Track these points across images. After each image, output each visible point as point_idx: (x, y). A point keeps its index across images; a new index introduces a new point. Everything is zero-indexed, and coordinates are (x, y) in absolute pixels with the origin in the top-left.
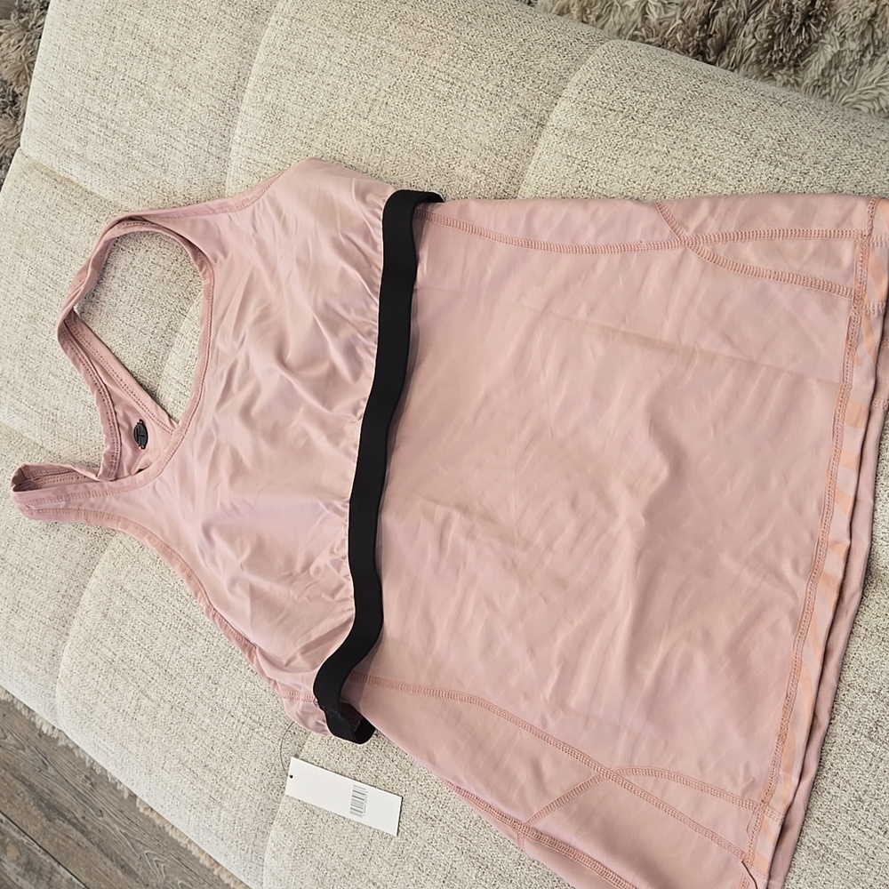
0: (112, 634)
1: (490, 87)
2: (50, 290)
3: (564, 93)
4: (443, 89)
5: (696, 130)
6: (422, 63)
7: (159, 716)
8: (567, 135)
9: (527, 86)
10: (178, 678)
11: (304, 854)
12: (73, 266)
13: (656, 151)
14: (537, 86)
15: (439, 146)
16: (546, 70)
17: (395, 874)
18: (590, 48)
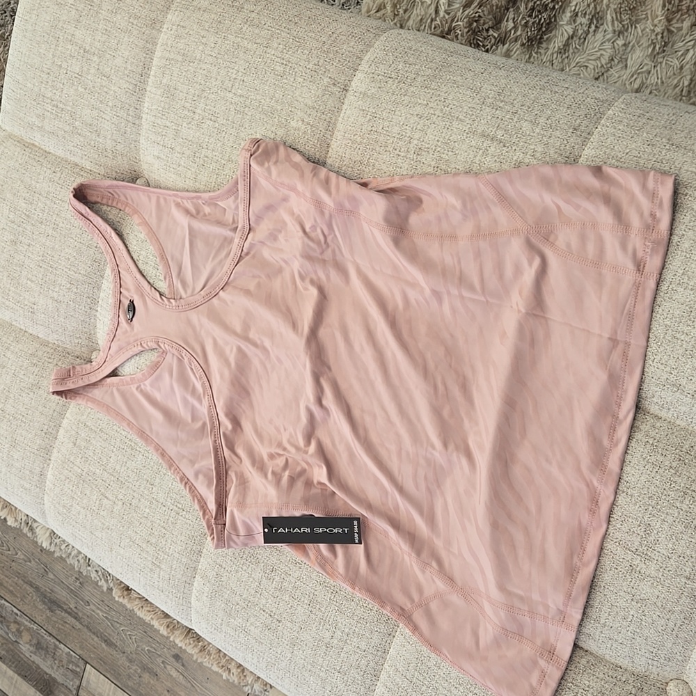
0: (80, 457)
1: (311, 66)
2: (25, 221)
3: (360, 68)
4: (279, 68)
5: (445, 89)
6: (265, 52)
7: (115, 510)
8: (362, 96)
9: (335, 64)
10: (126, 483)
11: (217, 595)
12: (40, 204)
13: (420, 104)
14: (341, 64)
15: (279, 108)
16: (347, 53)
17: (277, 603)
18: (377, 36)
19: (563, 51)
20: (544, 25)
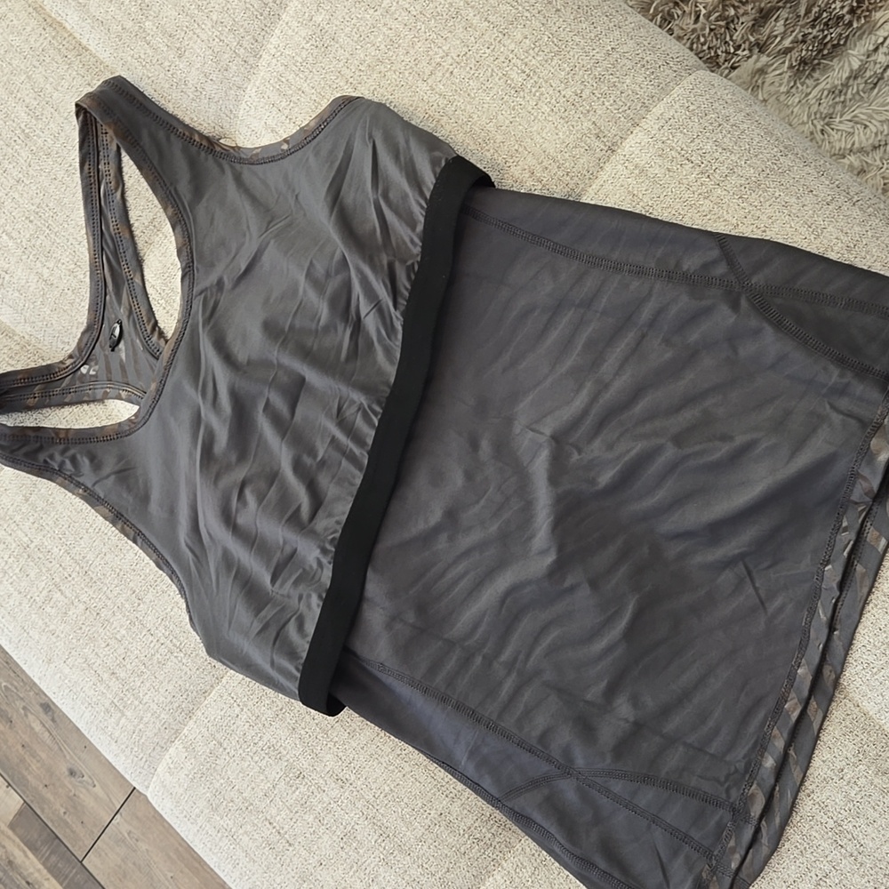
0: (31, 520)
3: (643, 124)
4: (518, 78)
6: (499, 42)
7: (70, 613)
8: (637, 171)
9: (607, 104)
10: (98, 583)
12: (52, 125)
14: (617, 107)
16: (630, 92)
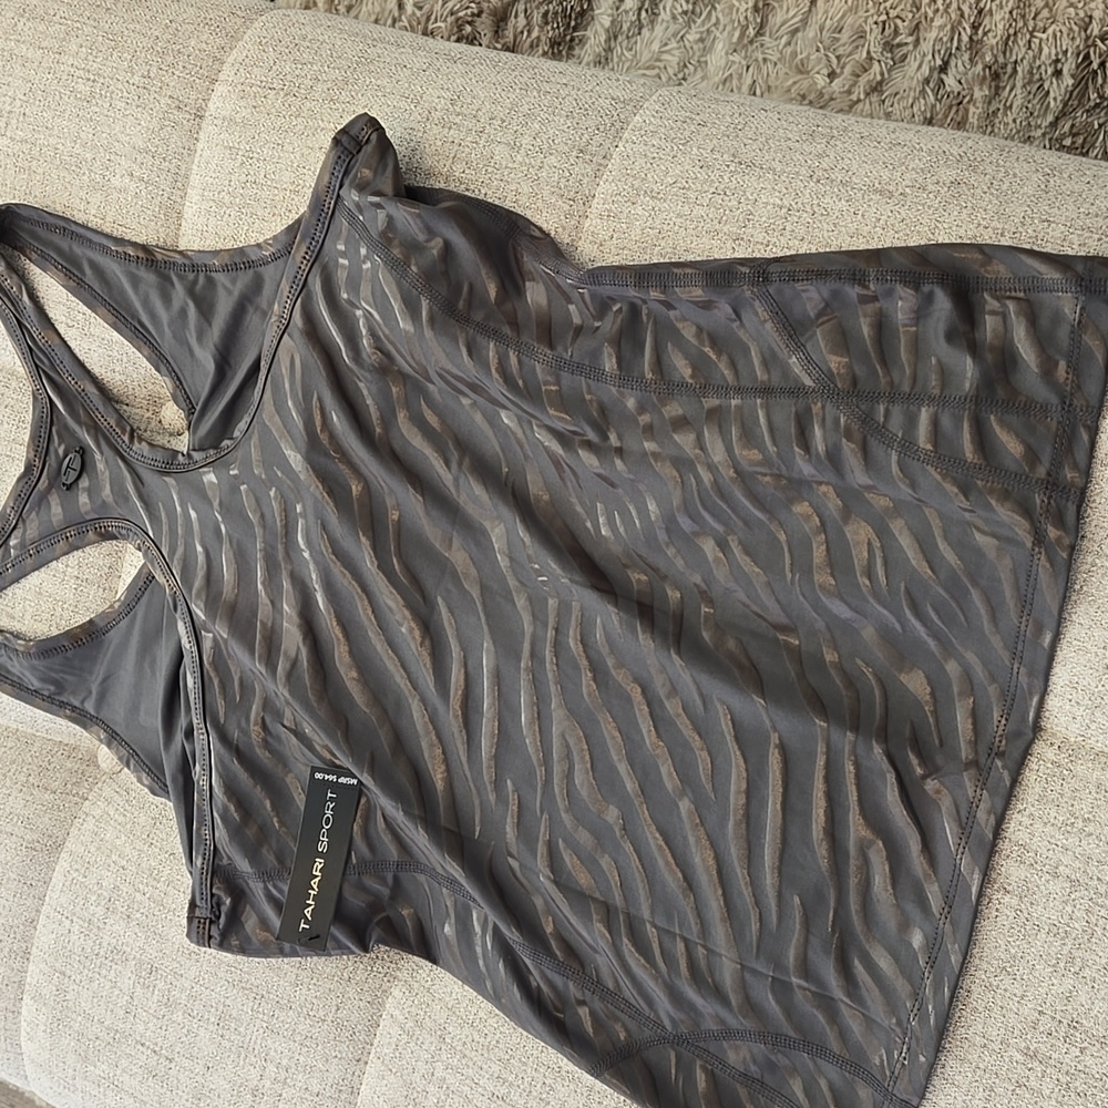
1: (136, 79)
4: (84, 88)
6: (58, 62)
8: (226, 123)
9: (177, 73)
11: (60, 1027)
13: (323, 129)
14: (188, 72)
15: (89, 156)
16: (197, 52)
17: (164, 1028)
19: (603, 60)
20: (573, 16)
